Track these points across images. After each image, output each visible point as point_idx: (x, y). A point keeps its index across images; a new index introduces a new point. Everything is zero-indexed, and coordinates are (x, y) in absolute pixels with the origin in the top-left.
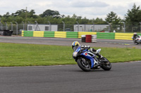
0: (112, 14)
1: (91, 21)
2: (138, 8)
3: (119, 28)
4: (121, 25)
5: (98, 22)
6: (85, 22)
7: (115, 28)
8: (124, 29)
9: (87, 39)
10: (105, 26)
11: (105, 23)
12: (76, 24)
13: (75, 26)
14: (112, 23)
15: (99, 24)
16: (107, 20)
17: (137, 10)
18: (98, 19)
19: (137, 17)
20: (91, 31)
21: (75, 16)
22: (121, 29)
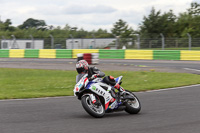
0: (121, 23)
1: (90, 33)
2: (158, 13)
3: (130, 43)
4: (134, 38)
5: (101, 34)
6: (82, 35)
7: (125, 42)
8: (137, 43)
10: (111, 41)
11: (111, 36)
12: (70, 38)
13: (68, 41)
14: (122, 35)
15: (102, 37)
16: (114, 31)
17: (156, 16)
18: (100, 30)
19: (156, 26)
20: (91, 47)
21: (68, 27)
22: (133, 44)
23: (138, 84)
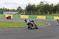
3: (22, 13)
4: (23, 12)
6: (8, 10)
7: (21, 13)
8: (24, 13)
9: (9, 18)
10: (16, 12)
12: (4, 11)
15: (14, 11)
16: (17, 10)
17: (30, 6)
18: (13, 9)
19: (30, 8)
20: (11, 14)
21: (4, 8)
23: (24, 25)
